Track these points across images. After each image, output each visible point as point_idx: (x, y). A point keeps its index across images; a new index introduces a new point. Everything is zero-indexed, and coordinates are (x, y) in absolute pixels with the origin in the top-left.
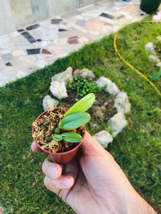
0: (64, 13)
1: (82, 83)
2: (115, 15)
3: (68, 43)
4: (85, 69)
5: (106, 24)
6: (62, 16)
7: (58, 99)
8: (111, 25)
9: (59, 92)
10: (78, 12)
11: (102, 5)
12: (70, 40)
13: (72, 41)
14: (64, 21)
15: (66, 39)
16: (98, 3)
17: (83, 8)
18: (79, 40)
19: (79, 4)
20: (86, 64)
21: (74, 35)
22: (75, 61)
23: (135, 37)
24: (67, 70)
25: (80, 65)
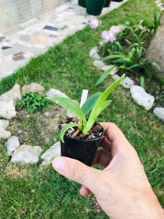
0: (6, 30)
1: (31, 98)
2: (59, 26)
3: (14, 60)
4: (32, 84)
5: (51, 36)
6: (5, 34)
7: (8, 120)
8: (55, 36)
9: (7, 112)
10: (20, 27)
11: (44, 18)
13: (17, 57)
14: (7, 38)
15: (11, 56)
16: (40, 16)
17: (25, 23)
18: (24, 55)
19: (20, 19)
20: (33, 78)
21: (19, 52)
22: (23, 78)
23: (80, 45)
24: (14, 87)
25: (28, 80)
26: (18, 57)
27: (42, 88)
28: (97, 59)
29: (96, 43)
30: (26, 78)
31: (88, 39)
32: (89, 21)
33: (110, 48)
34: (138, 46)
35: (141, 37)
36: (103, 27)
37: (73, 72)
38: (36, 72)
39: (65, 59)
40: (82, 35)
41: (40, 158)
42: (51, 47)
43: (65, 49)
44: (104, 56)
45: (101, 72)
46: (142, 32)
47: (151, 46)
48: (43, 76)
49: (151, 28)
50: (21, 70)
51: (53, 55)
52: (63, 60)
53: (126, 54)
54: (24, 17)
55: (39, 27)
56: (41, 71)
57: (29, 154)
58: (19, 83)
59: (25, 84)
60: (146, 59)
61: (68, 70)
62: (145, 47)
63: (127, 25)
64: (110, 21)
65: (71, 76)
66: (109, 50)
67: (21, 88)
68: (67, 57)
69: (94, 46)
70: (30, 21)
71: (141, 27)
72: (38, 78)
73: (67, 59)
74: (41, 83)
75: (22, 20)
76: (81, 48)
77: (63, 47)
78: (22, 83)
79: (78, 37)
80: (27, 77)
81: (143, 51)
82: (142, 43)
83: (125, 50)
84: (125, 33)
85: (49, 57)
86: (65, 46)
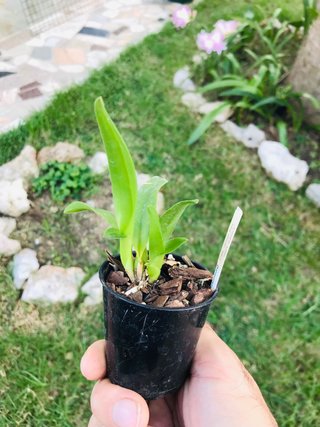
0: (4, 39)
1: (58, 174)
2: (110, 27)
3: (20, 99)
4: (60, 144)
5: (94, 47)
7: (13, 217)
8: (103, 48)
9: (11, 203)
10: (31, 31)
11: (80, 11)
12: (25, 91)
13: (28, 93)
14: (5, 54)
15: (15, 91)
16: (71, 8)
17: (41, 23)
18: (42, 89)
19: (31, 15)
20: (60, 133)
21: (31, 81)
22: (40, 133)
23: (154, 64)
24: (23, 152)
25: (51, 138)
26: (30, 91)
27: (80, 153)
28: (189, 91)
29: (185, 59)
30: (46, 134)
31: (169, 52)
32: (171, 16)
33: (216, 67)
34: (271, 62)
35: (277, 44)
36: (198, 26)
37: (140, 118)
38: (67, 121)
39: (124, 94)
40: (157, 44)
41: (80, 290)
42: (95, 71)
43: (124, 74)
44: (203, 84)
45: (199, 118)
46: (280, 33)
47: (299, 61)
48: (81, 128)
49: (297, 25)
50: (37, 117)
51: (99, 85)
52: (120, 94)
53: (249, 78)
54: (37, 9)
55: (69, 31)
56: (77, 119)
57: (58, 284)
58: (33, 144)
59: (45, 145)
60: (288, 88)
61: (131, 115)
62: (286, 64)
63: (248, 19)
64: (213, 14)
65: (138, 127)
66: (213, 72)
67: (37, 154)
68: (129, 88)
69: (183, 65)
70: (50, 19)
71: (277, 24)
72: (71, 133)
73: (127, 93)
74: (77, 142)
75: (35, 17)
76: (156, 70)
77: (120, 69)
78: (39, 145)
79: (149, 48)
80: (49, 132)
81: (283, 72)
82: (280, 55)
83: (245, 71)
84: (246, 37)
85: (92, 90)
86: (124, 68)
